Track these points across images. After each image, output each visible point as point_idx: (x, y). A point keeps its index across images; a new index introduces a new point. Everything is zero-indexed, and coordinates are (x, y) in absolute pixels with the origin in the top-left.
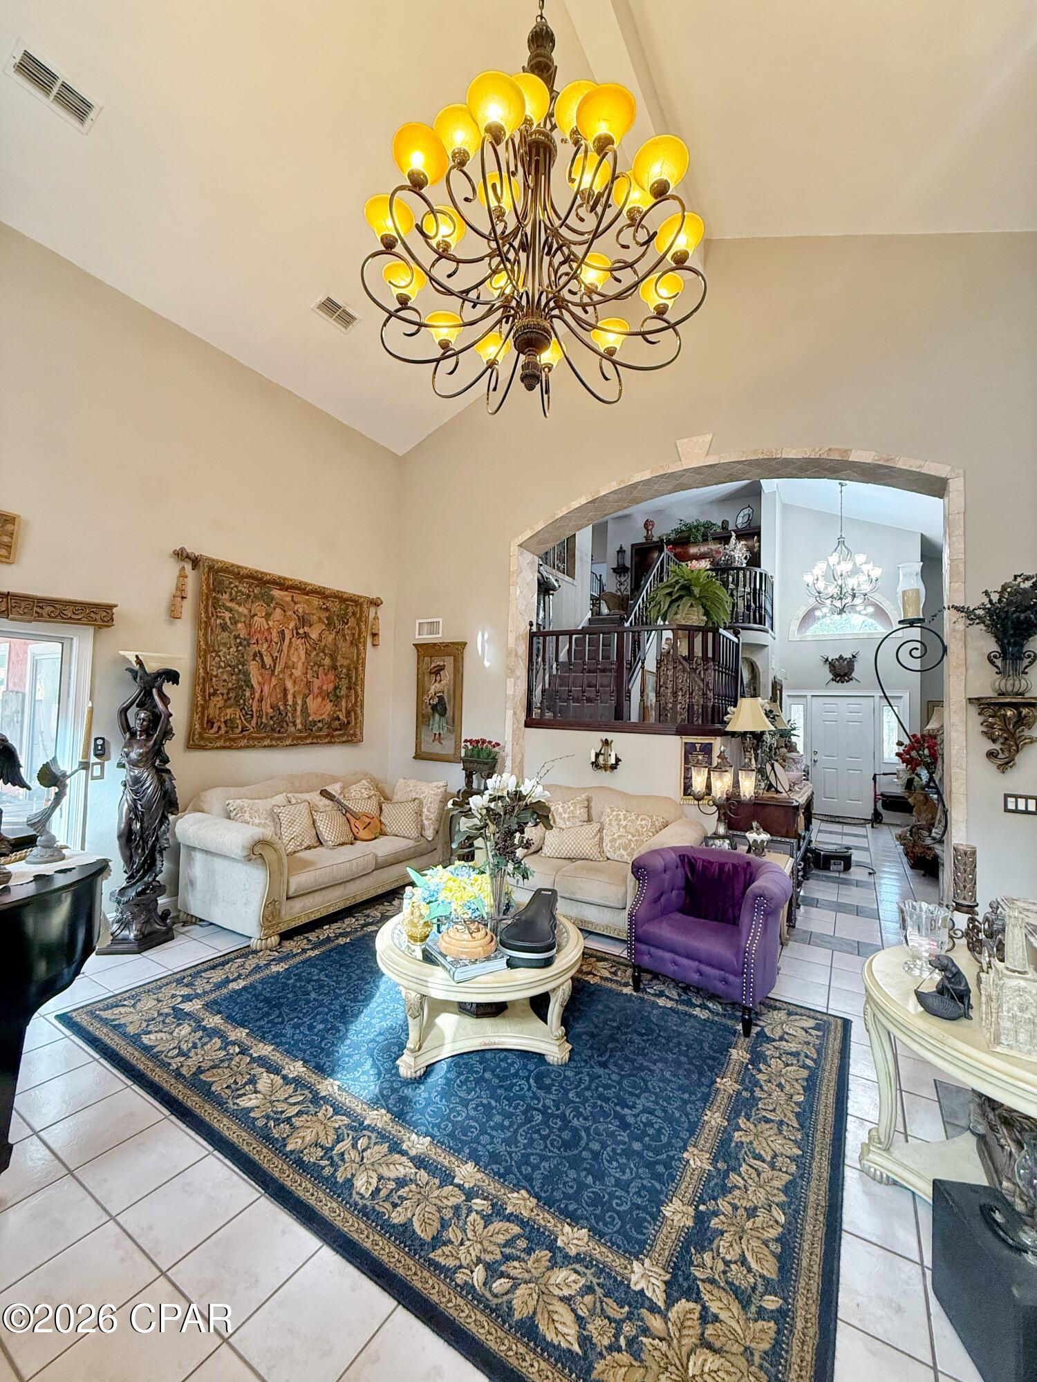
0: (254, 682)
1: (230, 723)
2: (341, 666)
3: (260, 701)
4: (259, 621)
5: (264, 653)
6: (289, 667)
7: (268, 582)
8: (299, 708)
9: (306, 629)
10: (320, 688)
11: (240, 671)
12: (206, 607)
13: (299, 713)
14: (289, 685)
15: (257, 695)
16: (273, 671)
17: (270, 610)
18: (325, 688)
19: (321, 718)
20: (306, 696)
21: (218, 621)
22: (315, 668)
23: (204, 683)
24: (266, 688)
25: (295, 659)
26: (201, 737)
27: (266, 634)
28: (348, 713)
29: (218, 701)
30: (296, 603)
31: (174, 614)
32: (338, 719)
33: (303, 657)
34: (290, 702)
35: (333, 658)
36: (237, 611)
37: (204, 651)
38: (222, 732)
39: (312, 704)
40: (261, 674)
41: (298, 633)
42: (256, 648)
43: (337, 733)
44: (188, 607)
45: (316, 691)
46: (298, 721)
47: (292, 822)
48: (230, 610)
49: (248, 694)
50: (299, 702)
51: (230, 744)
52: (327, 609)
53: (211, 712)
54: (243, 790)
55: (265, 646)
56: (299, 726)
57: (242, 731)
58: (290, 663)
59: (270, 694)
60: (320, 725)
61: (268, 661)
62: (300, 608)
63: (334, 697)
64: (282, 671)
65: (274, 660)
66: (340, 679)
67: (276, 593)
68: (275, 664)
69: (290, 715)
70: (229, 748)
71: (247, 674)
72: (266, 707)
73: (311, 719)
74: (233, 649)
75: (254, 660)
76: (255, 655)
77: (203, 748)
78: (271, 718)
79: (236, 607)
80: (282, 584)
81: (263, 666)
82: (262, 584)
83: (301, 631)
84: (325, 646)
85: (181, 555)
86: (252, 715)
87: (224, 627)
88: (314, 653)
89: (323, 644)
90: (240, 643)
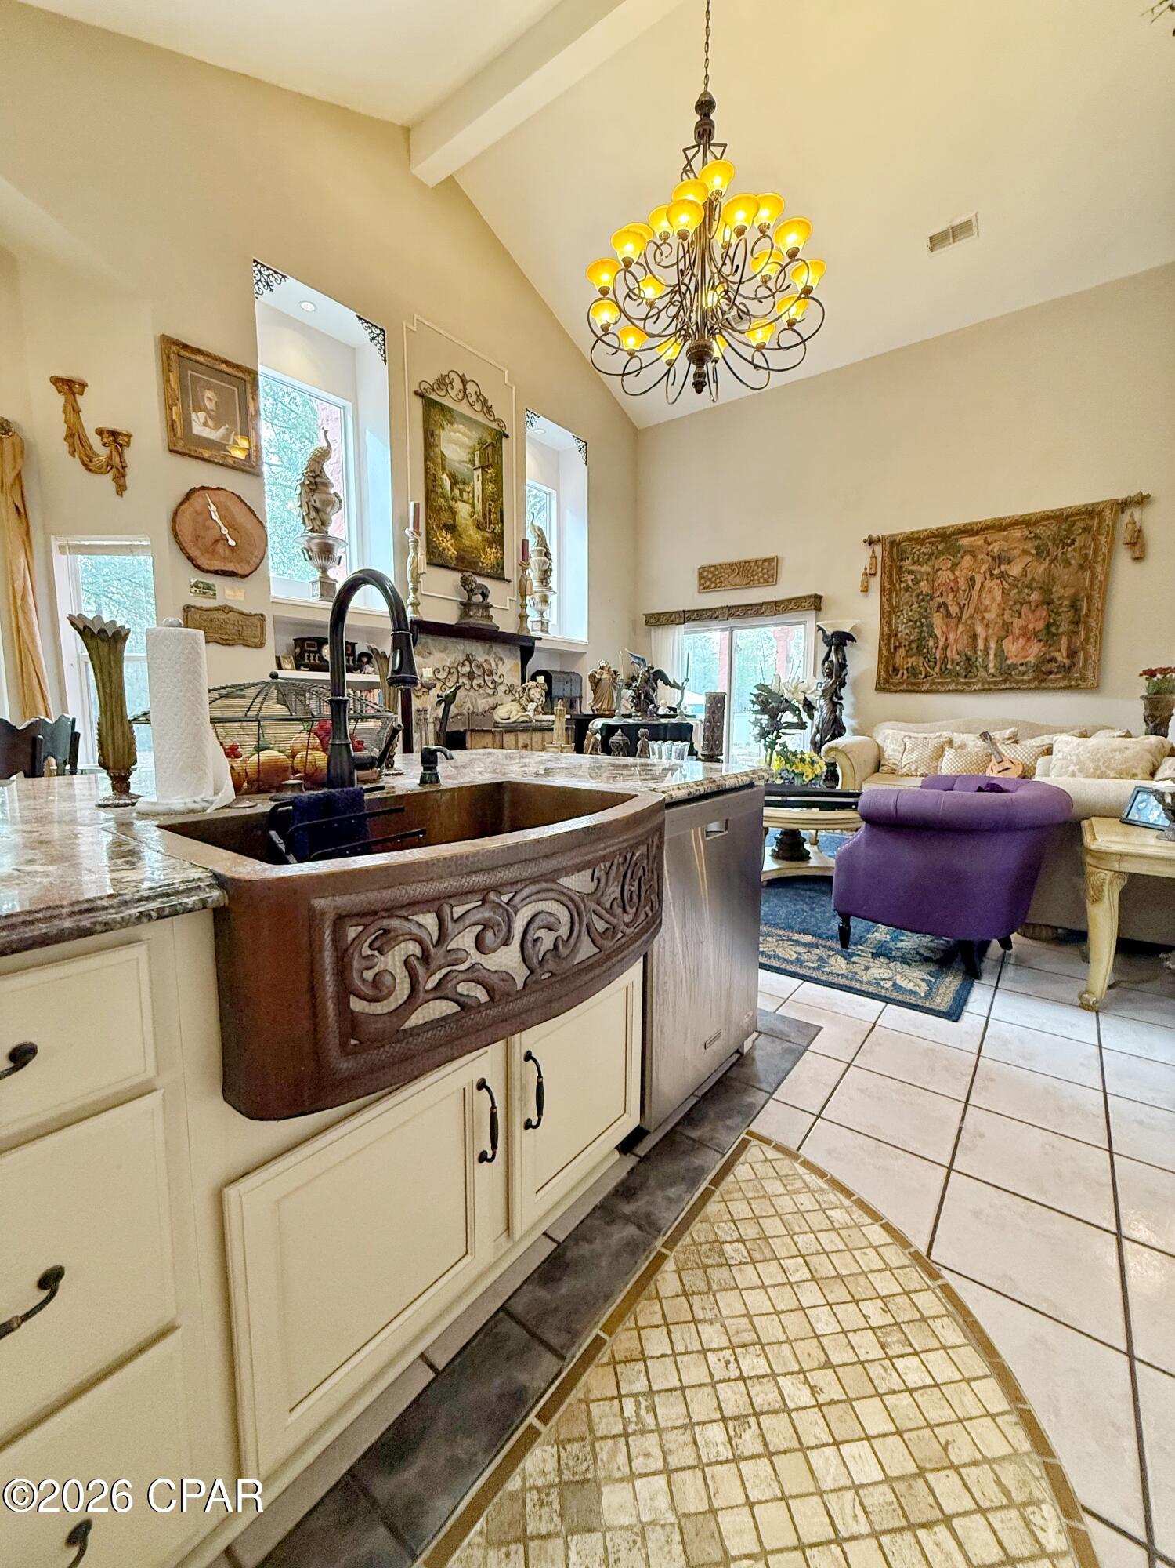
0: (937, 631)
1: (913, 672)
2: (1060, 598)
3: (945, 648)
4: (944, 575)
5: (950, 603)
6: (980, 611)
7: (954, 533)
8: (992, 652)
9: (1003, 568)
10: (1024, 628)
11: (922, 624)
12: (891, 576)
13: (991, 657)
14: (980, 630)
15: (941, 644)
16: (960, 619)
17: (956, 561)
18: (1031, 627)
19: (1024, 661)
20: (1000, 639)
21: (902, 585)
22: (1016, 608)
23: (889, 640)
24: (952, 636)
25: (987, 602)
26: (887, 681)
27: (952, 584)
28: (1072, 654)
29: (902, 652)
30: (989, 544)
31: (865, 589)
32: (1054, 660)
33: (999, 598)
34: (981, 646)
35: (1046, 591)
36: (920, 572)
37: (888, 614)
38: (905, 677)
39: (1012, 648)
40: (947, 625)
41: (992, 575)
42: (940, 600)
43: (1051, 677)
44: (876, 583)
45: (1017, 631)
46: (991, 665)
48: (912, 572)
49: (931, 643)
50: (993, 645)
51: (913, 688)
52: (1037, 537)
53: (898, 661)
54: (911, 725)
55: (951, 596)
56: (992, 671)
57: (926, 677)
58: (982, 608)
59: (956, 641)
60: (1023, 668)
61: (954, 610)
62: (995, 548)
63: (1049, 635)
64: (971, 617)
65: (962, 608)
66: (1058, 614)
67: (965, 541)
68: (962, 613)
69: (980, 660)
70: (914, 691)
71: (930, 626)
72: (952, 654)
73: (1009, 662)
74: (916, 605)
75: (938, 611)
76: (939, 607)
77: (890, 691)
78: (958, 664)
79: (919, 568)
80: (969, 531)
81: (949, 615)
82: (946, 540)
83: (995, 572)
84: (1033, 579)
85: (871, 542)
86: (935, 663)
87: (907, 589)
88: (1016, 591)
89: (1029, 577)
90: (923, 600)
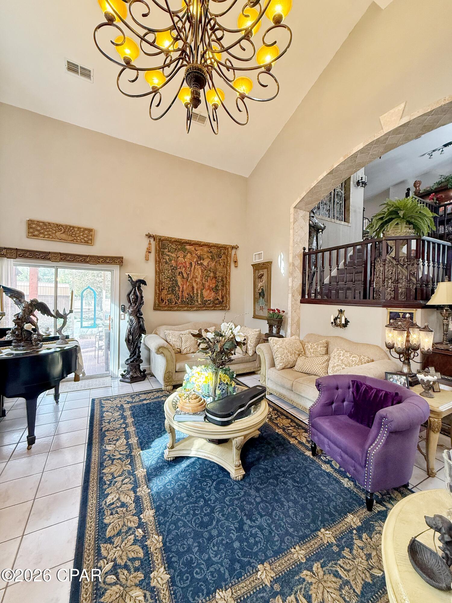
0: (179, 284)
1: (170, 301)
2: (218, 277)
3: (182, 292)
4: (181, 259)
5: (183, 272)
6: (195, 277)
7: (184, 243)
8: (199, 295)
9: (202, 261)
10: (209, 286)
11: (173, 280)
12: (159, 255)
13: (199, 297)
14: (195, 285)
15: (181, 289)
16: (187, 280)
17: (185, 254)
18: (211, 286)
19: (209, 299)
20: (202, 290)
21: (164, 260)
22: (206, 278)
23: (159, 284)
24: (185, 286)
25: (197, 274)
26: (159, 306)
27: (184, 264)
28: (222, 298)
29: (165, 292)
30: (197, 251)
31: (147, 259)
32: (218, 299)
33: (200, 273)
34: (195, 292)
35: (215, 273)
36: (171, 256)
37: (159, 272)
38: (167, 304)
39: (205, 293)
40: (182, 281)
41: (198, 263)
42: (180, 270)
43: (217, 305)
44: (152, 256)
45: (207, 287)
46: (199, 300)
47: (186, 341)
48: (168, 256)
49: (177, 289)
50: (199, 292)
51: (170, 309)
52: (211, 252)
53: (163, 296)
54: (174, 327)
55: (184, 269)
56: (200, 302)
57: (175, 304)
58: (195, 276)
59: (186, 289)
60: (209, 302)
61: (185, 275)
62: (199, 253)
63: (216, 290)
64: (191, 279)
65: (188, 275)
66: (218, 282)
67: (188, 247)
68: (188, 277)
69: (195, 298)
70: (170, 310)
71: (176, 281)
72: (185, 294)
73: (205, 299)
74: (170, 271)
75: (179, 275)
76: (179, 273)
77: (160, 310)
78: (187, 299)
79: (171, 254)
80: (190, 243)
81: (183, 277)
82: (181, 244)
83: (199, 262)
84: (211, 268)
85: (149, 236)
86: (179, 298)
87: (166, 263)
88: (206, 271)
89: (210, 267)
90: (173, 269)
